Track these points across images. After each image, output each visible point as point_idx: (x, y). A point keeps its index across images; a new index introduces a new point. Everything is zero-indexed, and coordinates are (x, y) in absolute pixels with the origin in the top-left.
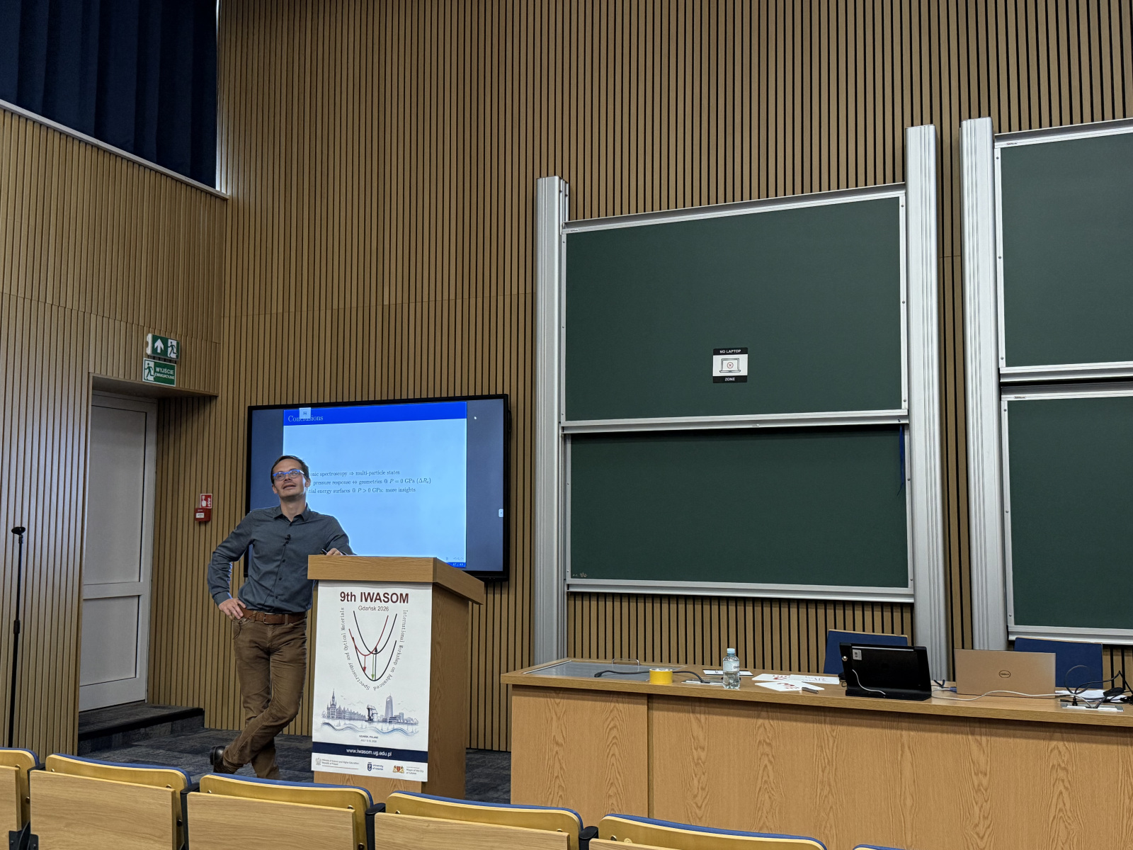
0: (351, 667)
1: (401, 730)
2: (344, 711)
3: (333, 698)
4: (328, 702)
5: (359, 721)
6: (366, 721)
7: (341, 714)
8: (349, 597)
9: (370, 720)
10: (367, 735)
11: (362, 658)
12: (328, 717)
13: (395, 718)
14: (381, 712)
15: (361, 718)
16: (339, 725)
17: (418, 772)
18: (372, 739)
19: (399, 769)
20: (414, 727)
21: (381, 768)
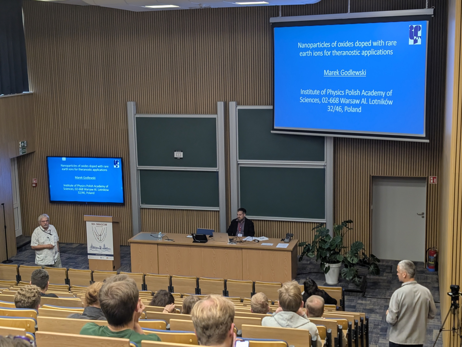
0: (95, 238)
4: (91, 245)
7: (94, 248)
8: (94, 224)
9: (100, 249)
10: (100, 251)
11: (98, 236)
12: (91, 248)
13: (106, 248)
14: (103, 247)
15: (98, 248)
16: (93, 250)
17: (112, 258)
19: (107, 258)
20: (110, 250)
21: (103, 258)
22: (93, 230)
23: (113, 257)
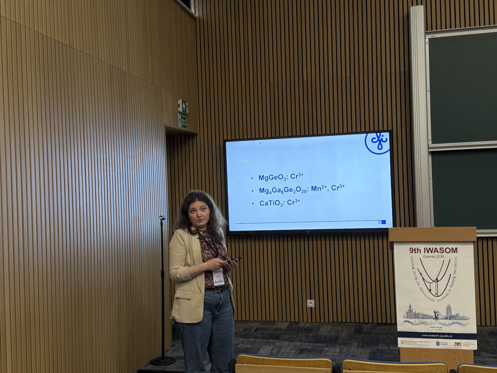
0: (421, 290)
1: (458, 323)
2: (418, 314)
3: (410, 307)
4: (407, 309)
5: (429, 319)
6: (433, 319)
7: (416, 316)
8: (416, 251)
9: (436, 318)
10: (434, 326)
11: (428, 284)
12: (408, 317)
13: (453, 316)
15: (430, 317)
16: (416, 322)
17: (473, 345)
18: (438, 329)
19: (458, 344)
20: (467, 321)
21: (446, 344)
22: (413, 268)
23: (475, 342)
